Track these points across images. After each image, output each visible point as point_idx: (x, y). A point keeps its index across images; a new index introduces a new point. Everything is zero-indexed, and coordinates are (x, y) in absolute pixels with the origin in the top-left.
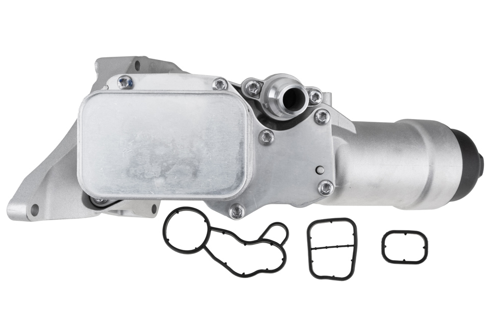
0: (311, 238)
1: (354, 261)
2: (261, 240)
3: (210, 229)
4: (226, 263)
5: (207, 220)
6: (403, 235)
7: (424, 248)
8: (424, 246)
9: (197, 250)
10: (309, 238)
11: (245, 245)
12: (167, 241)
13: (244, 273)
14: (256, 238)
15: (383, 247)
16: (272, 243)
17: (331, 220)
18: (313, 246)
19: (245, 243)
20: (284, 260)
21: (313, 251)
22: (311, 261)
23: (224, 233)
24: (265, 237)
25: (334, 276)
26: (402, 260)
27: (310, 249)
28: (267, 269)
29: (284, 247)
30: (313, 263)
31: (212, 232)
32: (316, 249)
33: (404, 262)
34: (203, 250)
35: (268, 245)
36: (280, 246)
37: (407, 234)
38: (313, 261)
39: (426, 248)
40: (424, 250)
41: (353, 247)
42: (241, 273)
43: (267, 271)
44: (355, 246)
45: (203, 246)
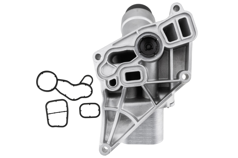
0: (47, 109)
1: (67, 118)
2: (81, 83)
3: (58, 80)
4: (66, 95)
5: (56, 76)
6: (89, 105)
8: (98, 109)
9: (52, 90)
11: (74, 86)
12: (38, 87)
13: (74, 99)
14: (79, 83)
15: (80, 111)
16: (86, 84)
18: (48, 113)
19: (74, 85)
20: (92, 91)
21: (49, 115)
23: (64, 82)
24: (82, 82)
25: (59, 126)
27: (47, 114)
28: (84, 96)
29: (91, 86)
30: (49, 121)
31: (59, 81)
32: (50, 114)
33: (90, 117)
34: (55, 90)
35: (84, 85)
36: (90, 86)
37: (91, 105)
40: (98, 111)
41: (66, 112)
43: (84, 97)
45: (55, 88)
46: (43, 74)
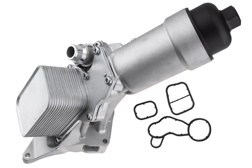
0: (191, 100)
1: (168, 96)
2: (163, 137)
3: (189, 134)
4: (176, 121)
5: (192, 138)
6: (148, 116)
7: (137, 113)
8: (137, 114)
9: (192, 122)
10: (192, 100)
11: (170, 132)
12: (207, 122)
13: (166, 118)
14: (165, 137)
15: (156, 107)
16: (157, 137)
17: (185, 112)
18: (189, 96)
19: (170, 133)
20: (149, 131)
21: (188, 94)
22: (188, 89)
23: (182, 134)
24: (161, 139)
25: (175, 86)
26: (145, 104)
29: (151, 137)
31: (187, 133)
34: (189, 123)
35: (159, 136)
36: (153, 137)
37: (146, 117)
38: (187, 89)
39: (136, 114)
41: (170, 102)
42: (167, 118)
43: (155, 123)
44: (169, 103)
45: (189, 125)
46: (206, 137)
